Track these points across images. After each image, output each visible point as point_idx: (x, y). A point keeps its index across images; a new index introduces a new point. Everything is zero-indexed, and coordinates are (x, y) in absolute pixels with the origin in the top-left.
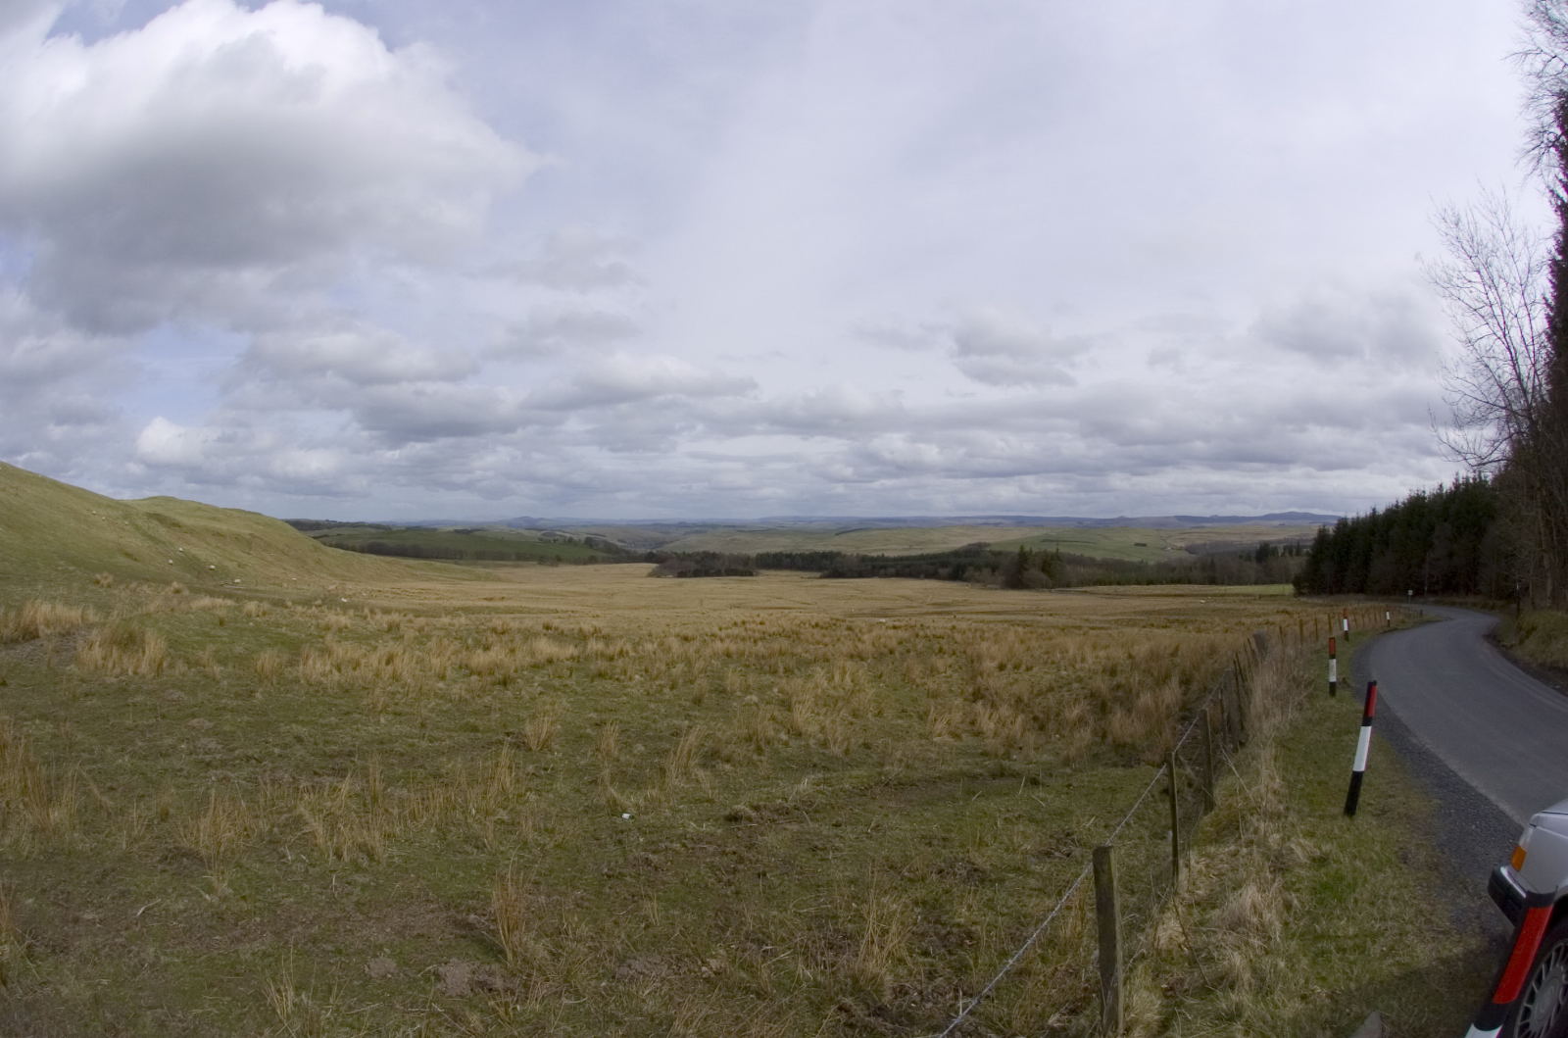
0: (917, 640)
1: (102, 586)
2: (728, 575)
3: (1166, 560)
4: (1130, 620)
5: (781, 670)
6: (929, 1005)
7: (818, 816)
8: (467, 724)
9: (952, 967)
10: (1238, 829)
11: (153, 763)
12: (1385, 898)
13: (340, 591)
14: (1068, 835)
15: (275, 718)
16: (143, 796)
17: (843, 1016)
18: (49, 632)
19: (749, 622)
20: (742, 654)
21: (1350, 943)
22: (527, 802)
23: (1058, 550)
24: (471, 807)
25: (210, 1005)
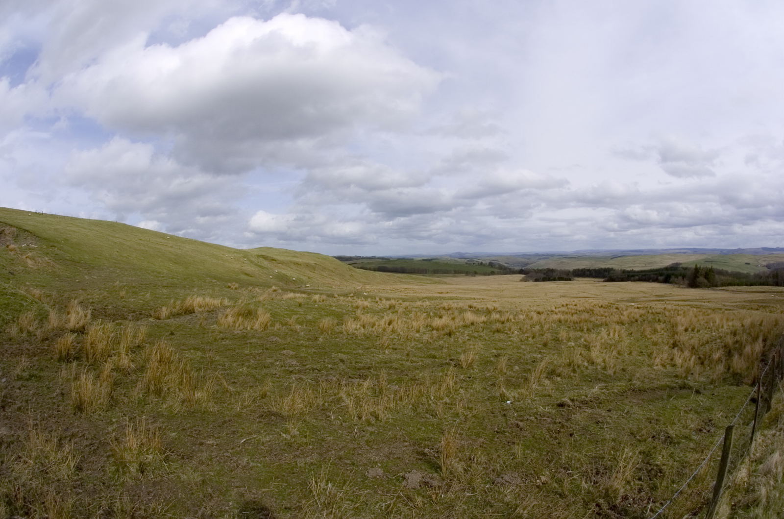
0: (649, 314)
1: (232, 289)
2: (559, 280)
3: (758, 272)
4: (743, 305)
5: (585, 330)
6: (636, 506)
7: (601, 405)
8: (431, 354)
9: (650, 487)
11: (260, 371)
13: (363, 290)
14: (710, 421)
15: (329, 350)
16: (252, 386)
17: (597, 509)
18: (201, 310)
19: (570, 305)
20: (567, 321)
22: (460, 394)
23: (712, 266)
24: (431, 395)
25: (273, 487)
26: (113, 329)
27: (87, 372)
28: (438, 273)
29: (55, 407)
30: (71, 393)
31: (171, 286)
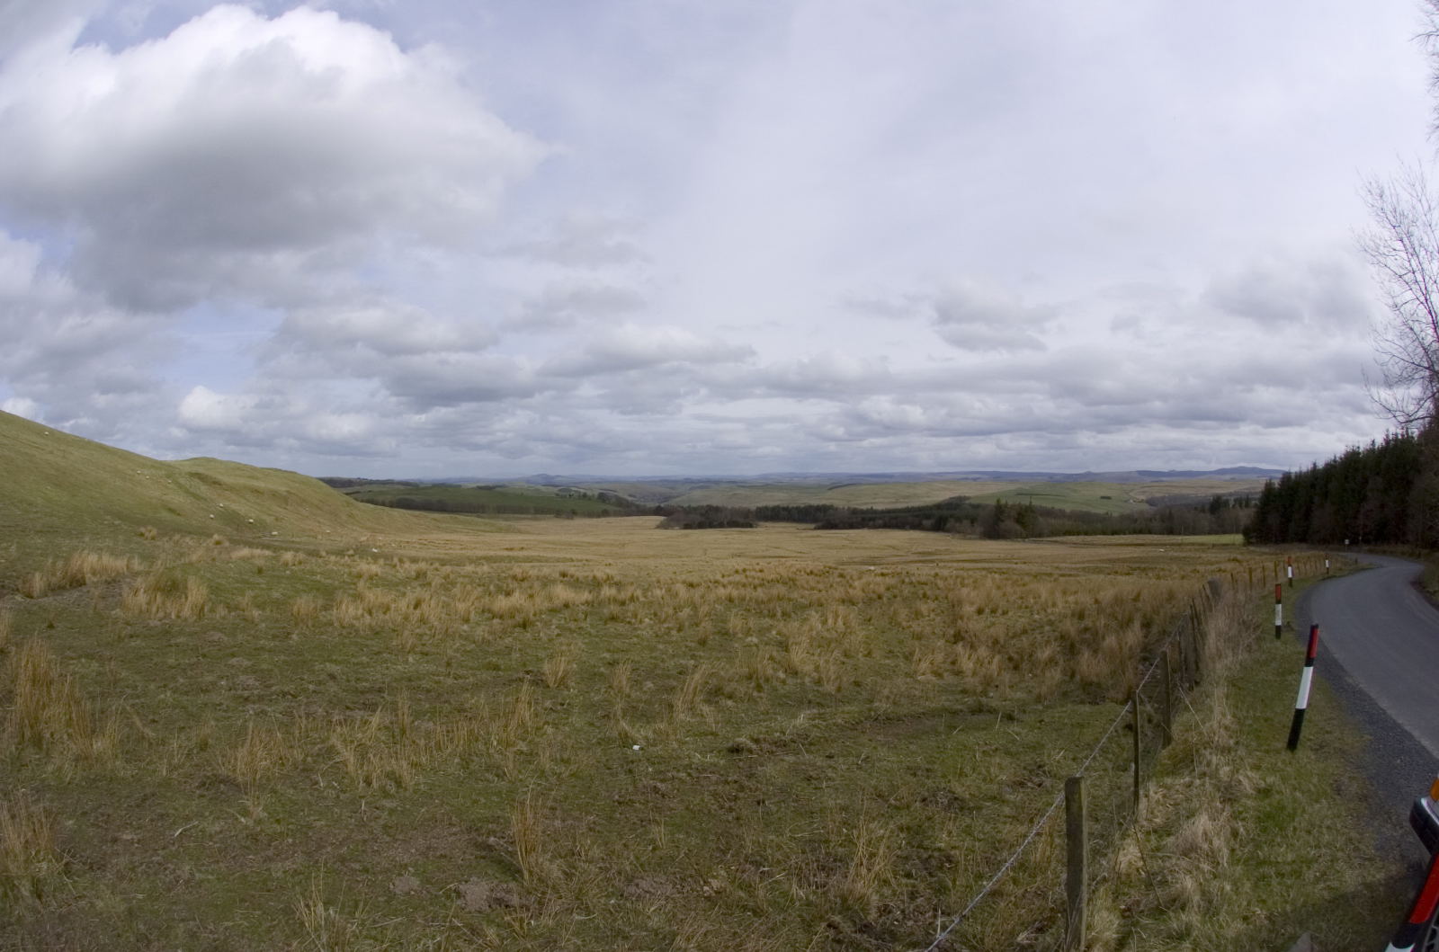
0: (903, 586)
2: (730, 526)
3: (1129, 512)
4: (1097, 568)
5: (779, 614)
6: (910, 923)
7: (813, 748)
8: (489, 663)
9: (932, 888)
10: (1192, 761)
11: (194, 698)
12: (1320, 827)
13: (371, 543)
14: (1040, 767)
15: (310, 657)
16: (183, 728)
17: (831, 933)
18: (95, 580)
19: (750, 570)
20: (743, 599)
21: (1288, 868)
22: (544, 734)
23: (1031, 502)
24: (492, 739)
25: (241, 918)
28: (504, 513)
31: (49, 532)
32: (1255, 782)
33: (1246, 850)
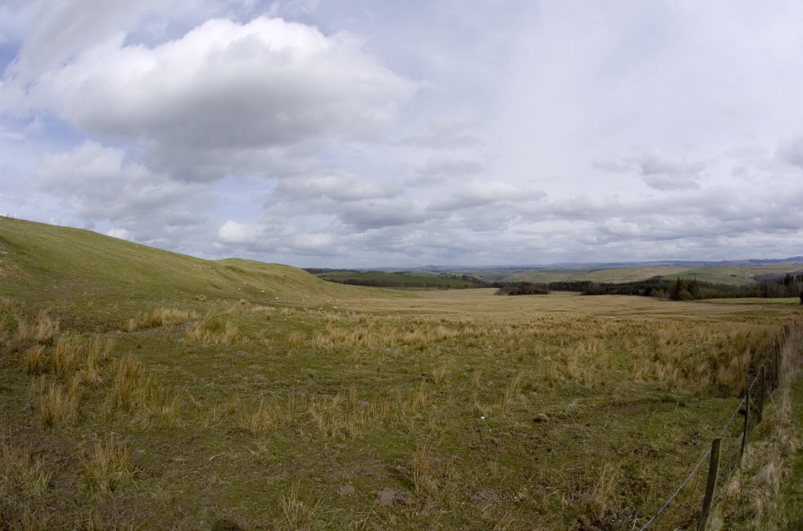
0: (628, 328)
2: (535, 294)
3: (745, 284)
4: (728, 317)
5: (562, 344)
6: (620, 521)
7: (579, 420)
8: (402, 369)
9: (634, 502)
10: (770, 432)
11: (228, 386)
13: (333, 303)
14: (696, 434)
15: (298, 365)
16: (220, 402)
17: (579, 525)
18: (168, 323)
19: (546, 318)
20: (543, 335)
22: (432, 409)
23: (695, 279)
24: (403, 412)
25: (244, 506)
26: (80, 342)
27: (55, 385)
28: (409, 287)
29: (26, 421)
30: (40, 408)
31: (139, 298)
32: (797, 444)
33: (787, 485)
